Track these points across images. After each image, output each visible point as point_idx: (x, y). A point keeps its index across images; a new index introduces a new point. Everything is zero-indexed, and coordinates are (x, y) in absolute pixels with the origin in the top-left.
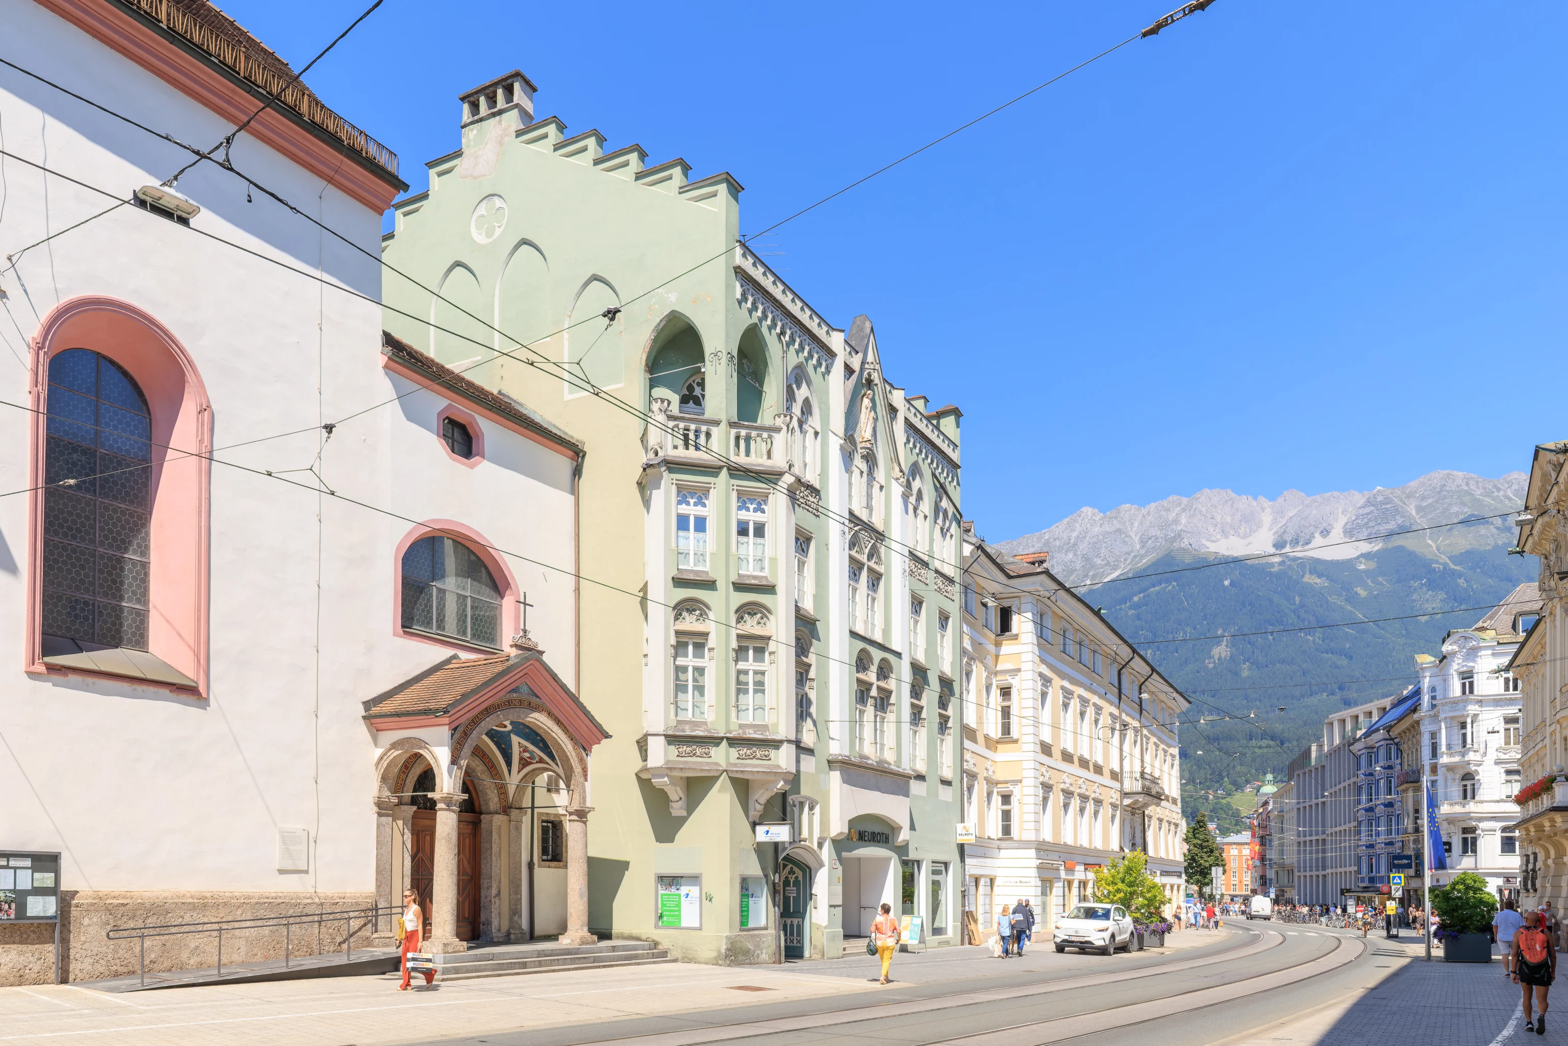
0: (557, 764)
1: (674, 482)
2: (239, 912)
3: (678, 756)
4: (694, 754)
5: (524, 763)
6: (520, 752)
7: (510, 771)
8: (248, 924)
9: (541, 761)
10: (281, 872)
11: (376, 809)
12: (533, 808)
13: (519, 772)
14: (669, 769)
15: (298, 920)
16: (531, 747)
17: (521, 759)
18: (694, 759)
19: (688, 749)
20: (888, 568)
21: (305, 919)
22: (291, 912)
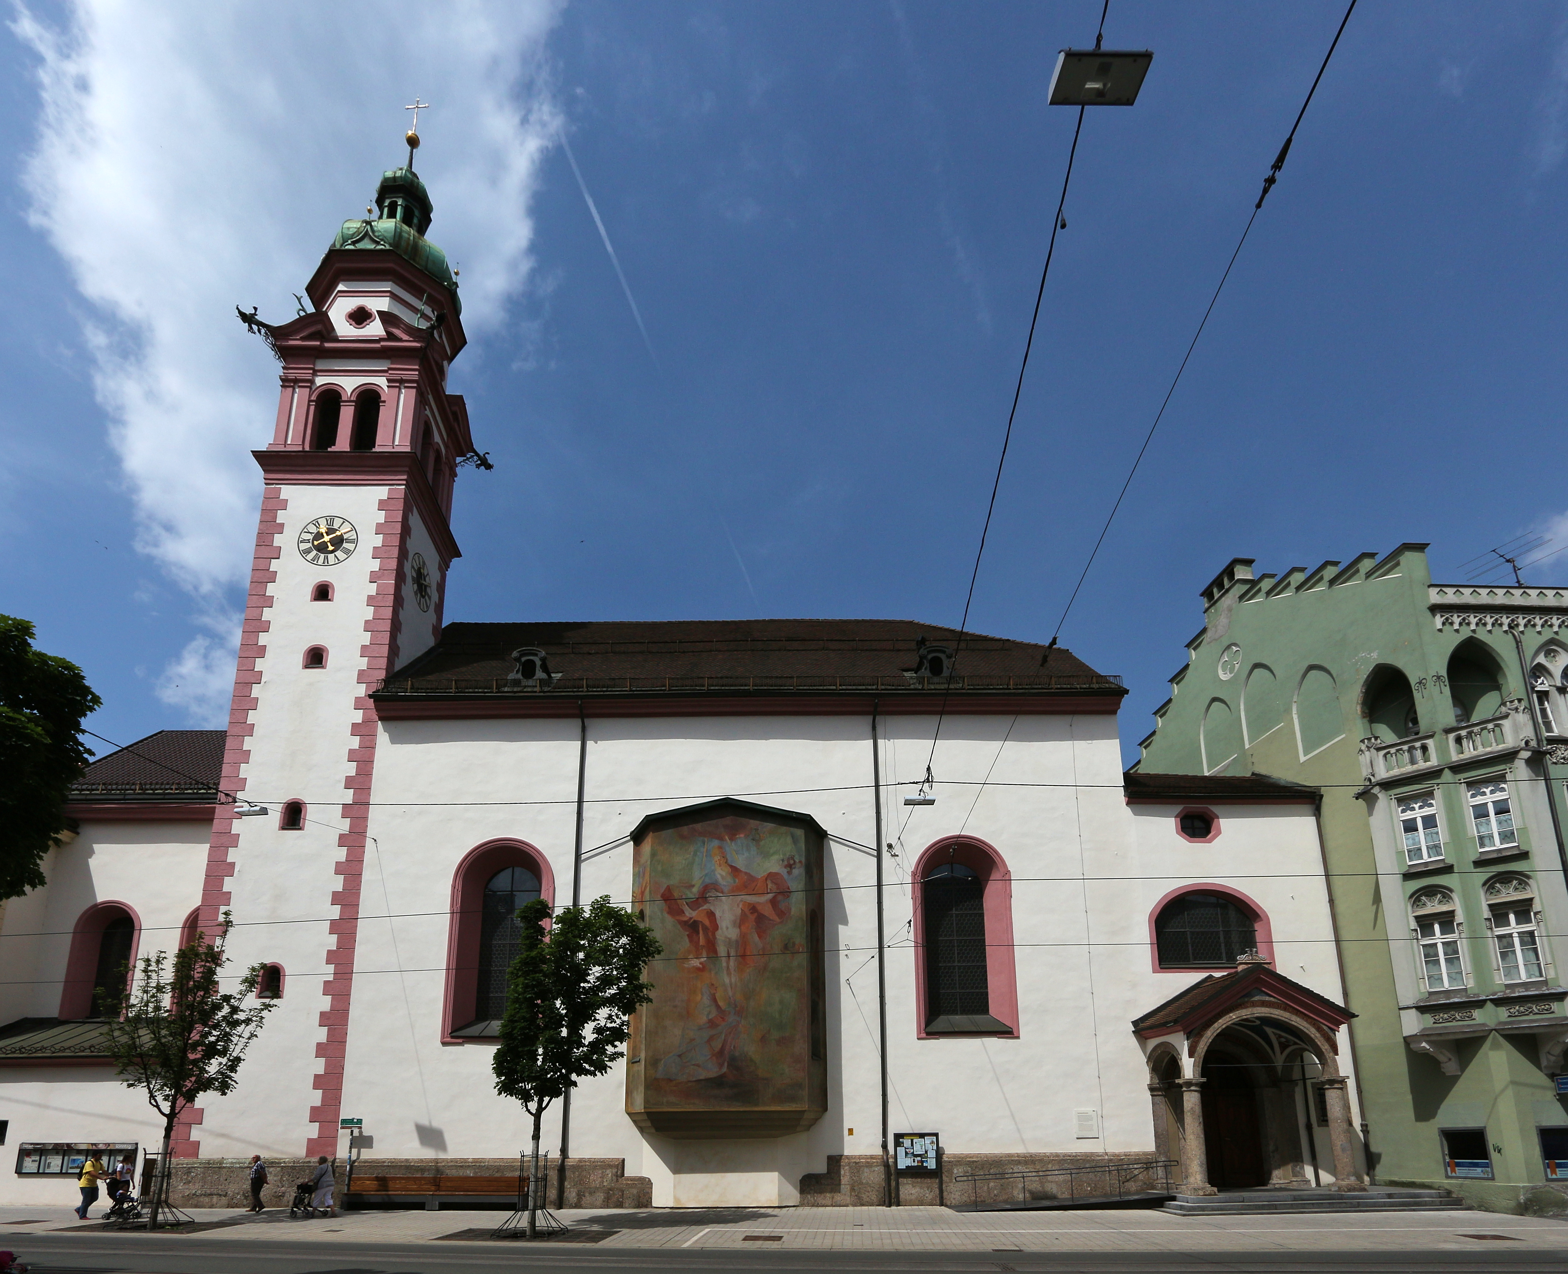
0: (1307, 1045)
1: (1393, 797)
2: (1050, 1166)
3: (1434, 1023)
4: (1454, 1019)
5: (1283, 1046)
6: (1277, 1039)
7: (1274, 1053)
8: (1057, 1172)
9: (1296, 1043)
10: (1077, 1138)
11: (1149, 1093)
12: (1304, 1079)
13: (1281, 1053)
14: (1424, 1035)
15: (1093, 1170)
16: (1283, 1034)
17: (1280, 1043)
18: (1454, 1023)
19: (1446, 1015)
21: (1098, 1169)
22: (1087, 1166)
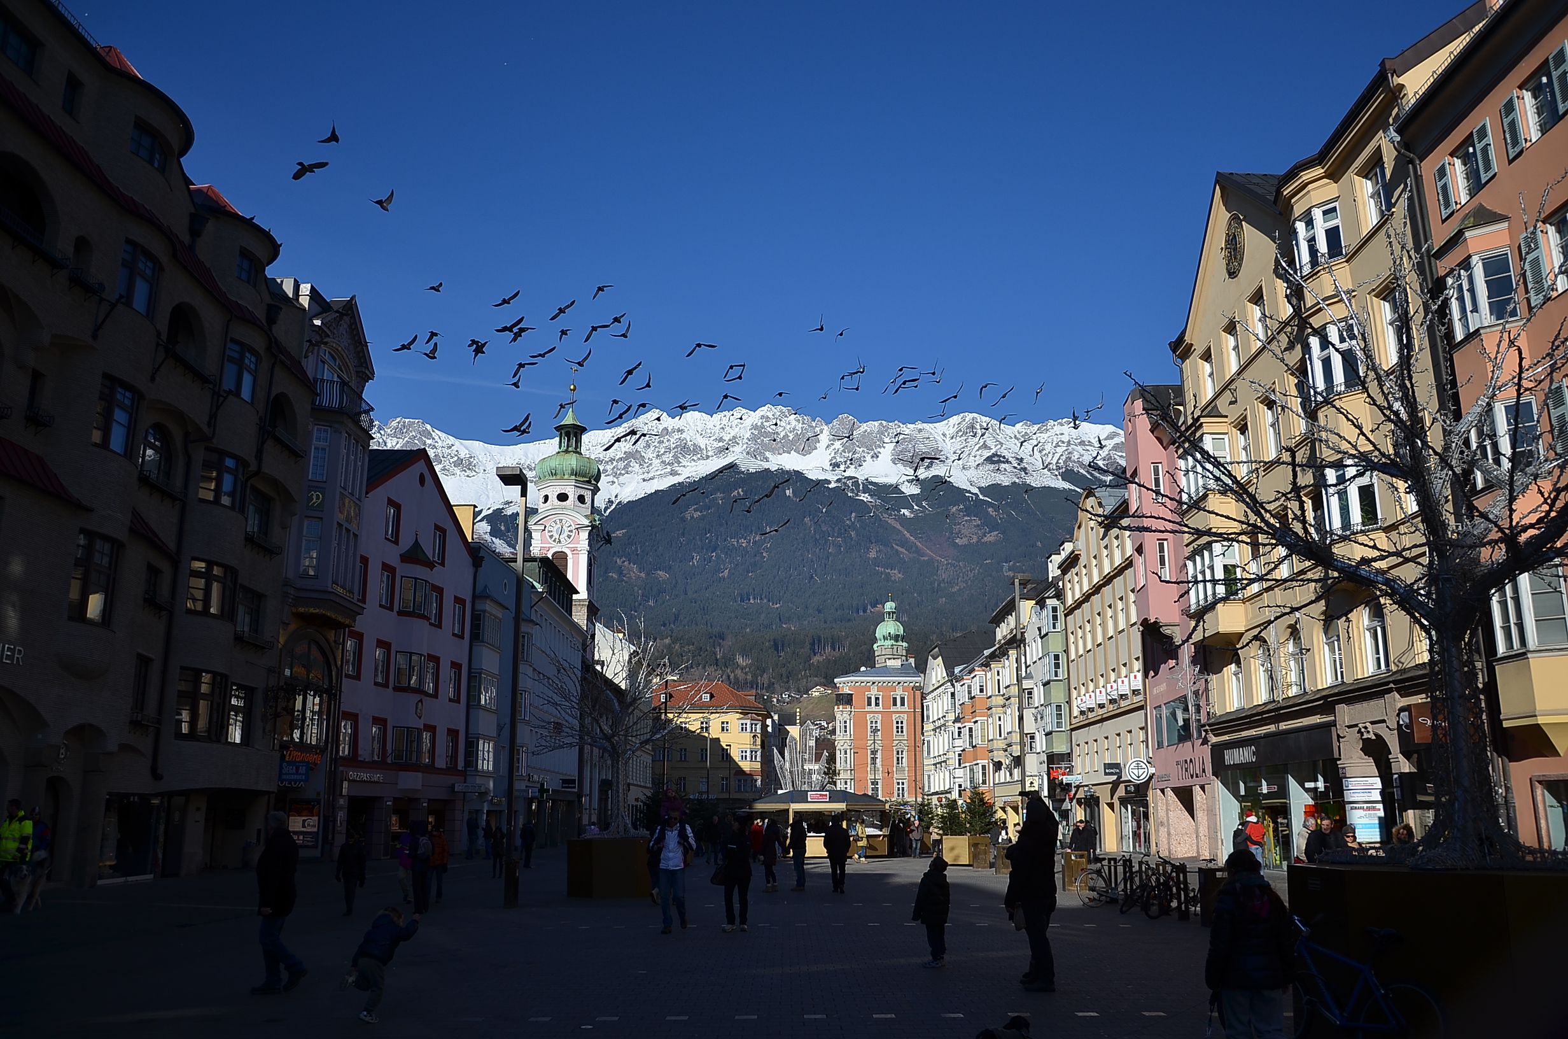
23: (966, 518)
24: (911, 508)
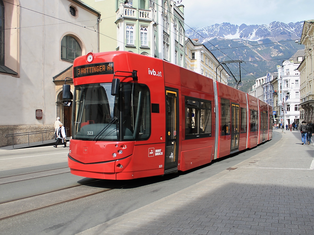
1: (126, 22)
11: (56, 104)
20: (170, 43)
23: (274, 50)
24: (260, 47)
